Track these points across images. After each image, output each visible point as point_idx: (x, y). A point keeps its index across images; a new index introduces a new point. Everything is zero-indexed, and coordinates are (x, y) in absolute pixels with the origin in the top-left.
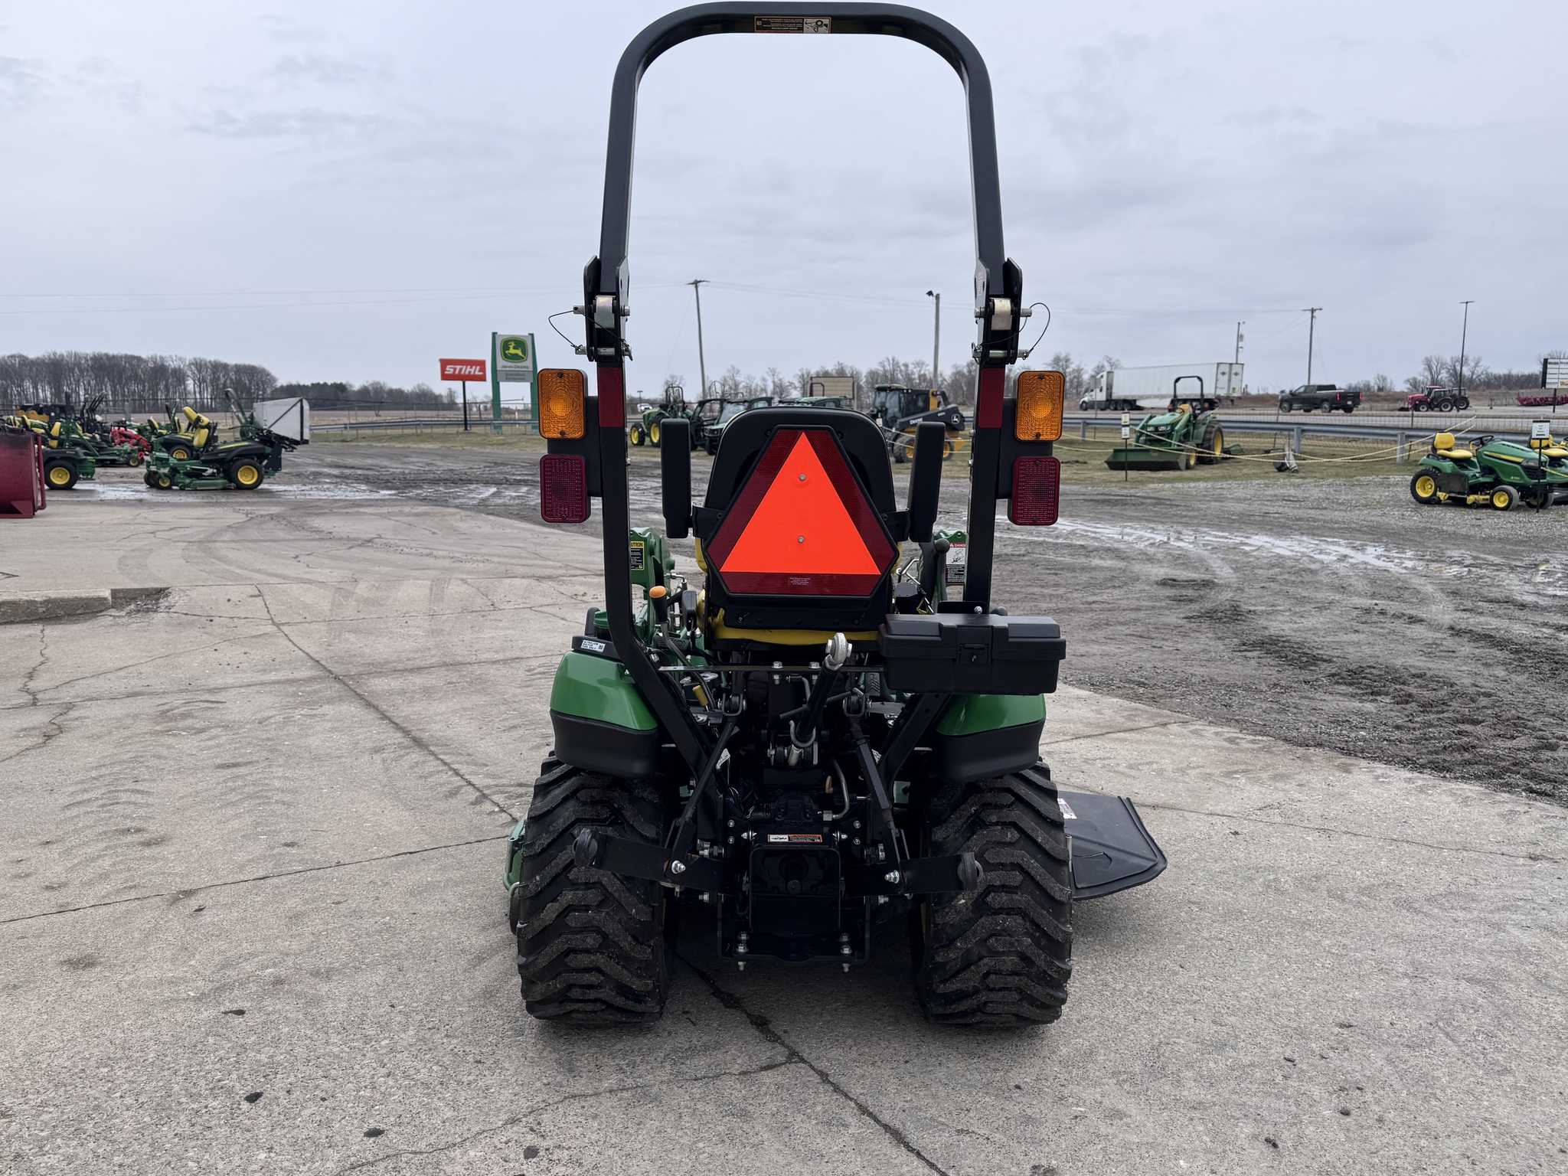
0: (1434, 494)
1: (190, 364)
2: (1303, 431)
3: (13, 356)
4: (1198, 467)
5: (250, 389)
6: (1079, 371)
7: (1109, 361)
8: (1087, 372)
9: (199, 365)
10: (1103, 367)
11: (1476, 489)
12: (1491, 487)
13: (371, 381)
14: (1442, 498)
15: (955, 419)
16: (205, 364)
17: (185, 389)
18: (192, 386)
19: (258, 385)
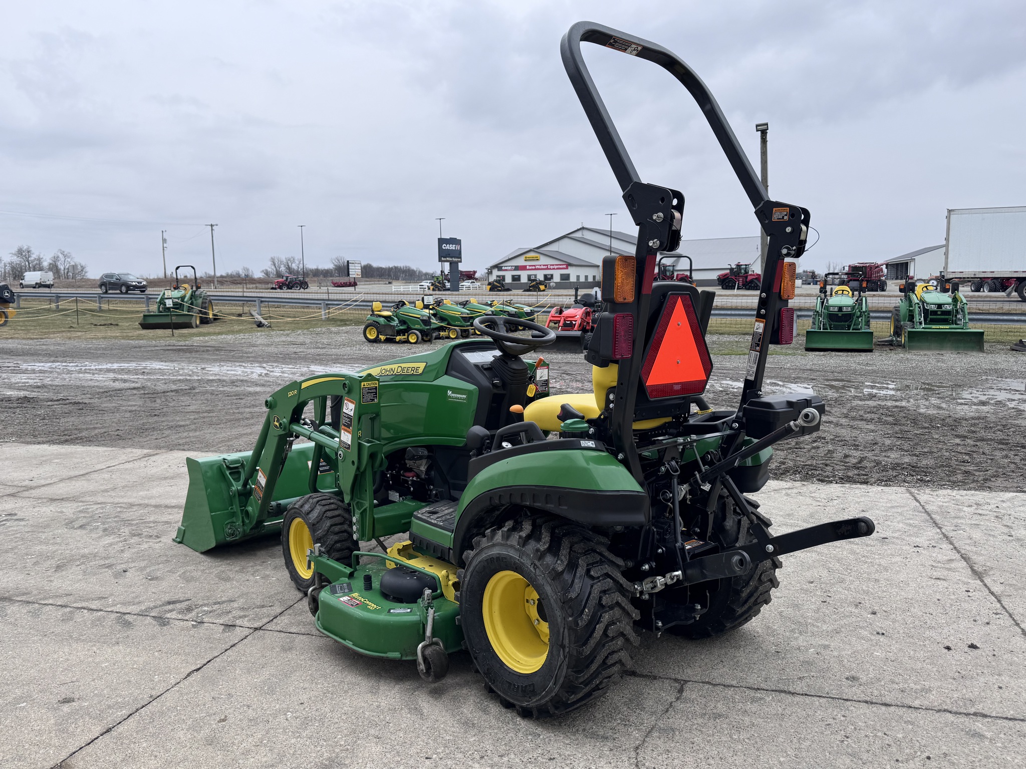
0: (378, 336)
2: (262, 302)
4: (201, 326)
6: (39, 259)
7: (63, 253)
8: (46, 261)
10: (58, 257)
11: (399, 332)
12: (407, 331)
14: (382, 339)
15: (6, 294)
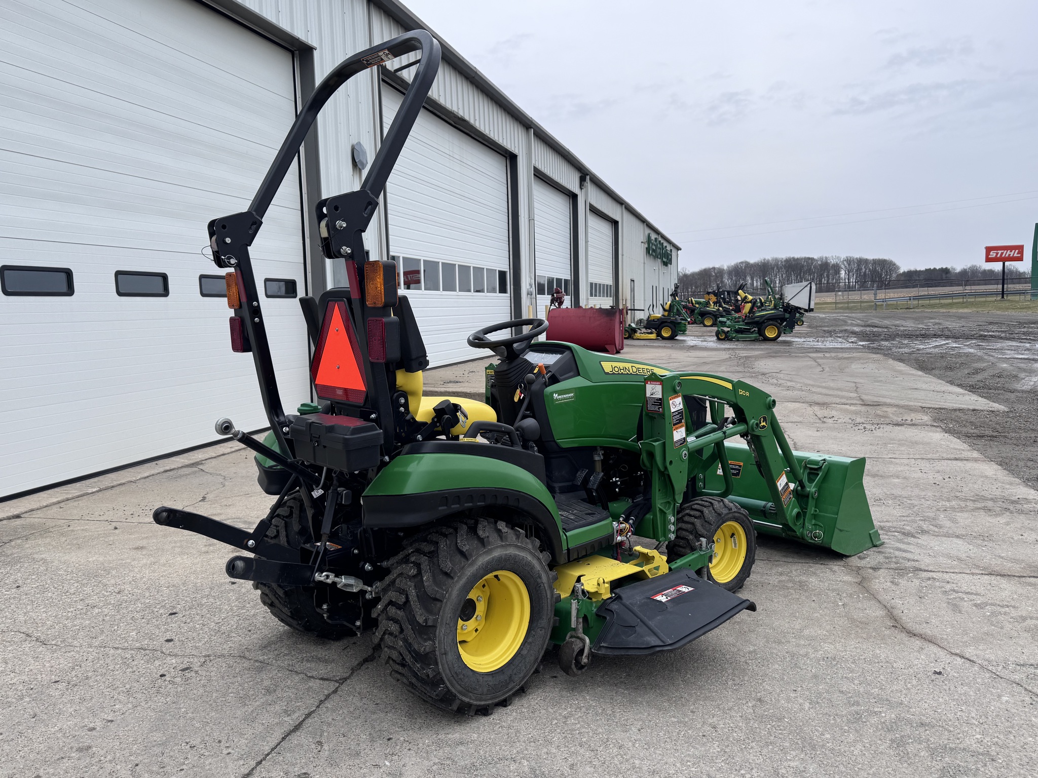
1: (843, 261)
3: (742, 263)
5: (881, 275)
9: (849, 261)
13: (969, 266)
16: (853, 260)
17: (839, 277)
18: (844, 274)
19: (887, 272)
